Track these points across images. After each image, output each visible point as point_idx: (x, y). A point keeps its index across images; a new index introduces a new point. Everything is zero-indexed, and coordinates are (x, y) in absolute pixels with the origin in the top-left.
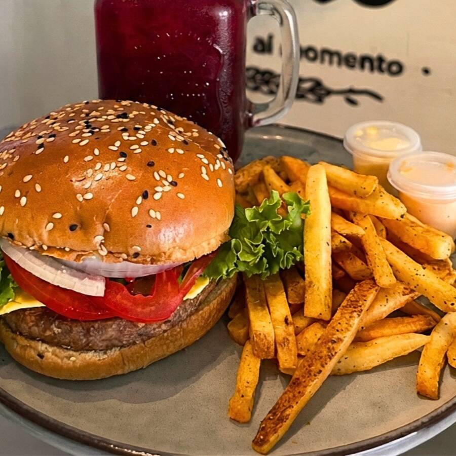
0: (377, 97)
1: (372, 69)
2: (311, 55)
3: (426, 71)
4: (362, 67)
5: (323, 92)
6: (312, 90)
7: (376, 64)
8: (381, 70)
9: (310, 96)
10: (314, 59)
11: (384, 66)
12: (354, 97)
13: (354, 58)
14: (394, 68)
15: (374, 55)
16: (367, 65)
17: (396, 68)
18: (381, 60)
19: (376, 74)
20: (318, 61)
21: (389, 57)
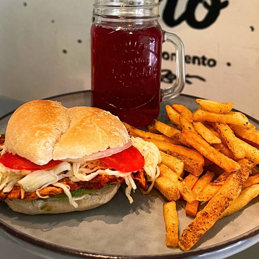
0: (203, 79)
1: (199, 64)
2: (166, 56)
3: (229, 64)
4: (194, 62)
5: (173, 77)
6: (166, 76)
7: (201, 61)
8: (204, 64)
9: (166, 80)
10: (167, 59)
11: (206, 62)
12: (190, 80)
13: (190, 58)
15: (200, 56)
16: (197, 61)
17: (212, 63)
18: (204, 58)
19: (202, 66)
20: (170, 60)
21: (208, 57)
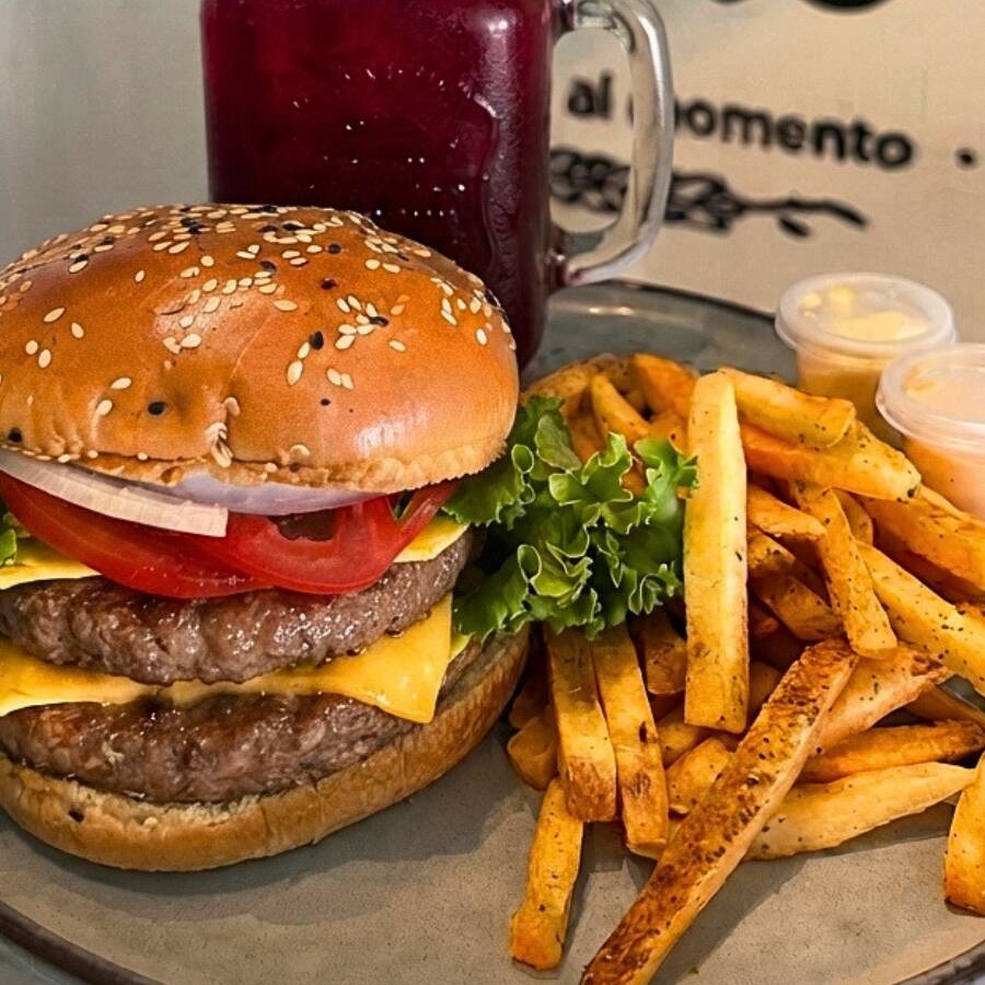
0: (852, 217)
1: (841, 153)
2: (701, 119)
3: (967, 158)
5: (727, 207)
6: (702, 202)
7: (850, 141)
8: (861, 155)
9: (699, 216)
10: (708, 130)
11: (869, 146)
12: (799, 218)
13: (800, 127)
14: (893, 151)
15: (847, 120)
16: (830, 143)
17: (896, 151)
18: (861, 131)
19: (851, 165)
20: (717, 136)
21: (881, 125)
